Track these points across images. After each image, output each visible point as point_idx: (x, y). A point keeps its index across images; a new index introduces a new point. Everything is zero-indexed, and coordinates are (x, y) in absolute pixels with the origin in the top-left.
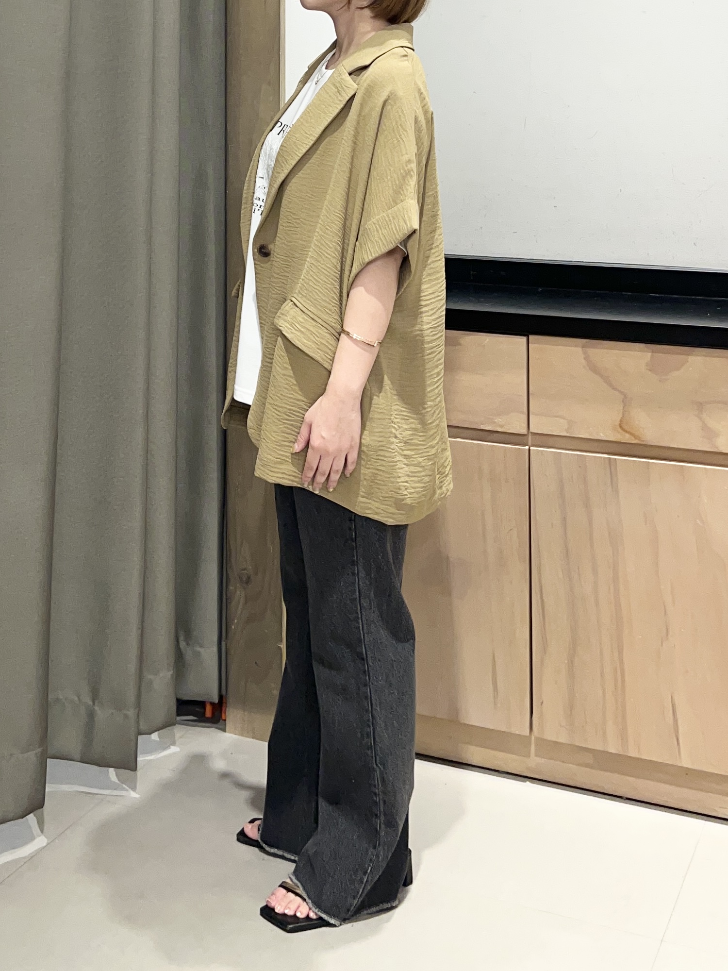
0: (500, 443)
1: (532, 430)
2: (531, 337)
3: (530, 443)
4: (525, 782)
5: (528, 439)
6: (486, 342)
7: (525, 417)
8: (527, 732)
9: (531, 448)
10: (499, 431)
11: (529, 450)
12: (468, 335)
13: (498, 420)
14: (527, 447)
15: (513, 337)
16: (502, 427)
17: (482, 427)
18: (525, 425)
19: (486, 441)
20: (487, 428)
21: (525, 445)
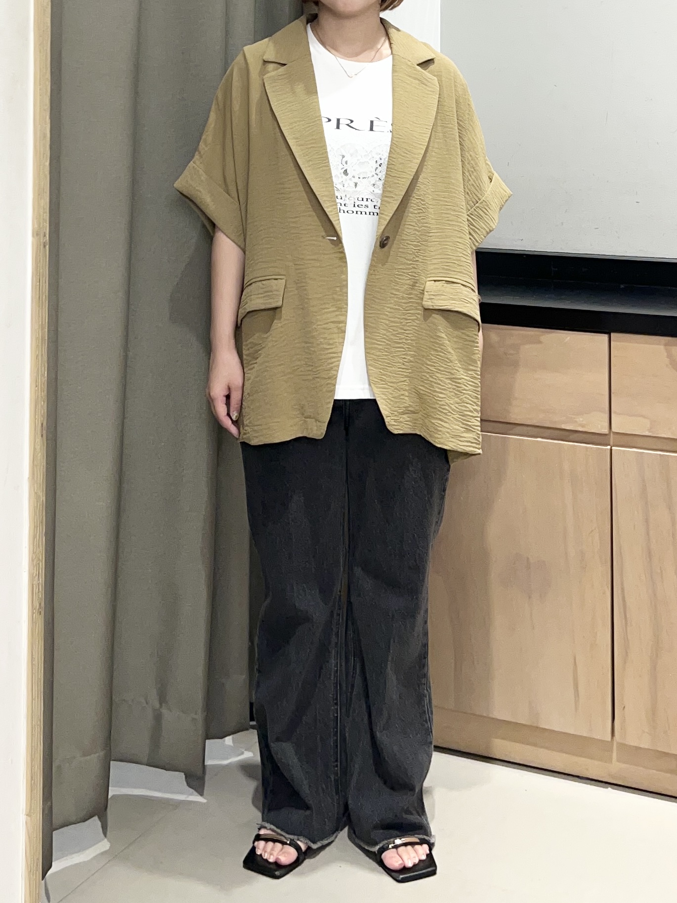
0: (581, 443)
1: (614, 429)
2: (613, 335)
3: (611, 443)
4: (607, 788)
5: (610, 438)
6: (566, 340)
7: (607, 416)
8: (609, 738)
9: (613, 448)
10: (581, 430)
11: (611, 450)
12: (549, 333)
13: (580, 419)
14: (609, 447)
15: (595, 335)
16: (583, 426)
17: (563, 427)
18: (607, 424)
19: (566, 441)
20: (568, 428)
21: (607, 445)
